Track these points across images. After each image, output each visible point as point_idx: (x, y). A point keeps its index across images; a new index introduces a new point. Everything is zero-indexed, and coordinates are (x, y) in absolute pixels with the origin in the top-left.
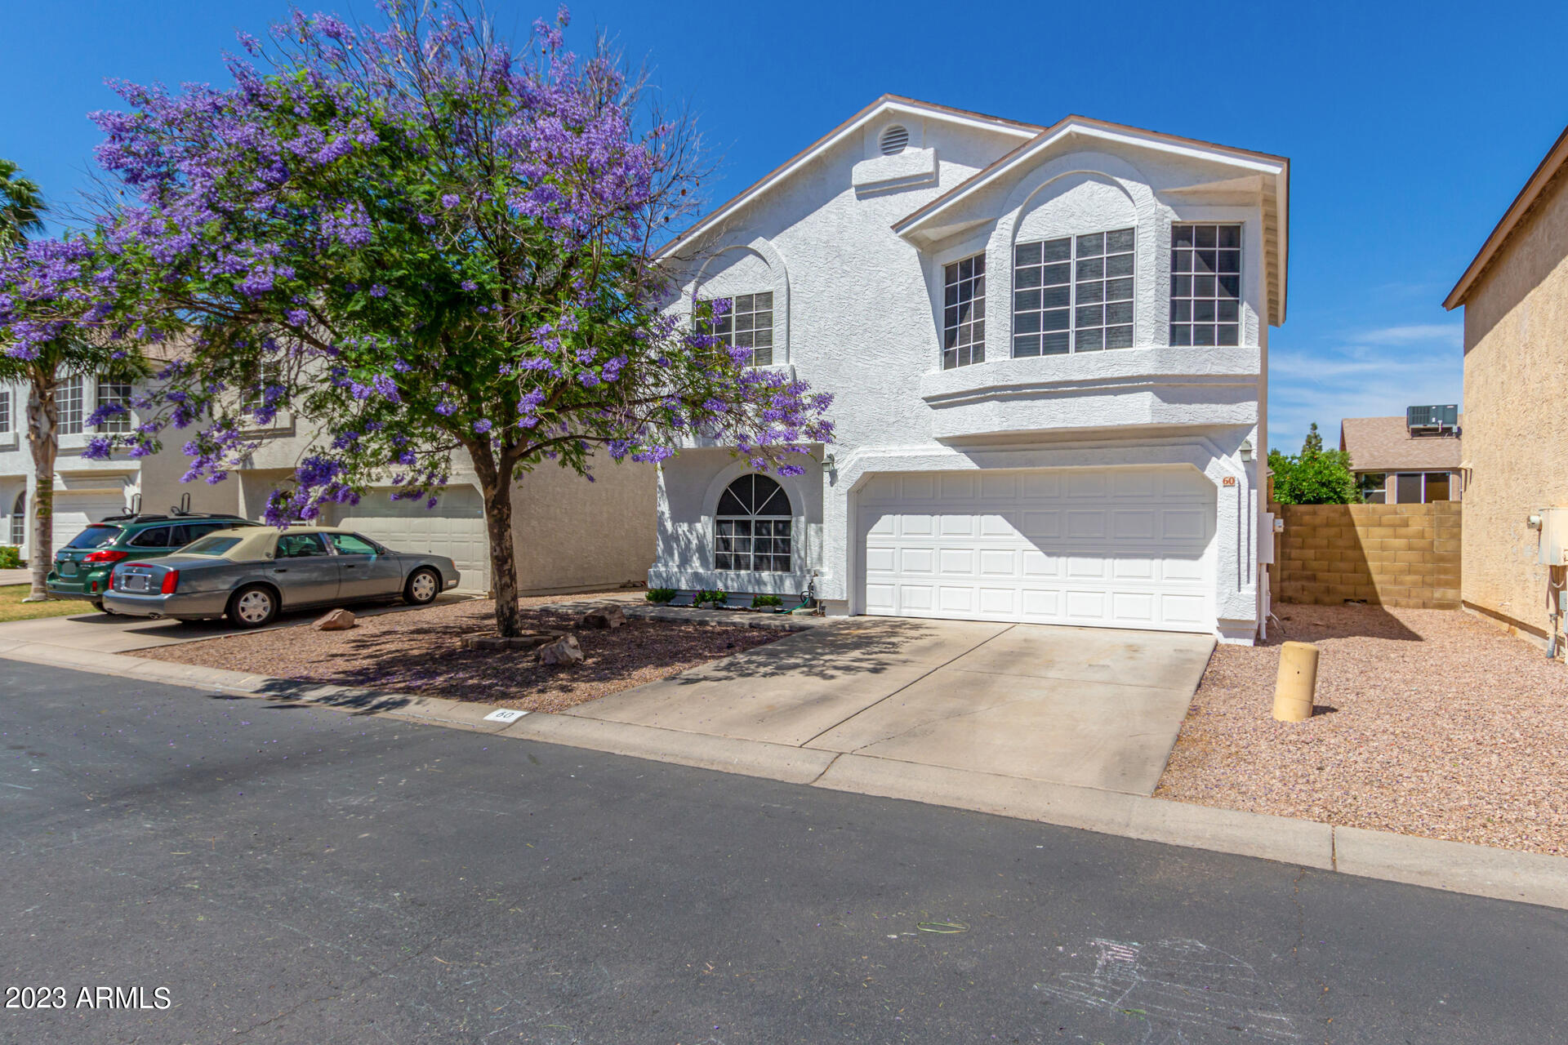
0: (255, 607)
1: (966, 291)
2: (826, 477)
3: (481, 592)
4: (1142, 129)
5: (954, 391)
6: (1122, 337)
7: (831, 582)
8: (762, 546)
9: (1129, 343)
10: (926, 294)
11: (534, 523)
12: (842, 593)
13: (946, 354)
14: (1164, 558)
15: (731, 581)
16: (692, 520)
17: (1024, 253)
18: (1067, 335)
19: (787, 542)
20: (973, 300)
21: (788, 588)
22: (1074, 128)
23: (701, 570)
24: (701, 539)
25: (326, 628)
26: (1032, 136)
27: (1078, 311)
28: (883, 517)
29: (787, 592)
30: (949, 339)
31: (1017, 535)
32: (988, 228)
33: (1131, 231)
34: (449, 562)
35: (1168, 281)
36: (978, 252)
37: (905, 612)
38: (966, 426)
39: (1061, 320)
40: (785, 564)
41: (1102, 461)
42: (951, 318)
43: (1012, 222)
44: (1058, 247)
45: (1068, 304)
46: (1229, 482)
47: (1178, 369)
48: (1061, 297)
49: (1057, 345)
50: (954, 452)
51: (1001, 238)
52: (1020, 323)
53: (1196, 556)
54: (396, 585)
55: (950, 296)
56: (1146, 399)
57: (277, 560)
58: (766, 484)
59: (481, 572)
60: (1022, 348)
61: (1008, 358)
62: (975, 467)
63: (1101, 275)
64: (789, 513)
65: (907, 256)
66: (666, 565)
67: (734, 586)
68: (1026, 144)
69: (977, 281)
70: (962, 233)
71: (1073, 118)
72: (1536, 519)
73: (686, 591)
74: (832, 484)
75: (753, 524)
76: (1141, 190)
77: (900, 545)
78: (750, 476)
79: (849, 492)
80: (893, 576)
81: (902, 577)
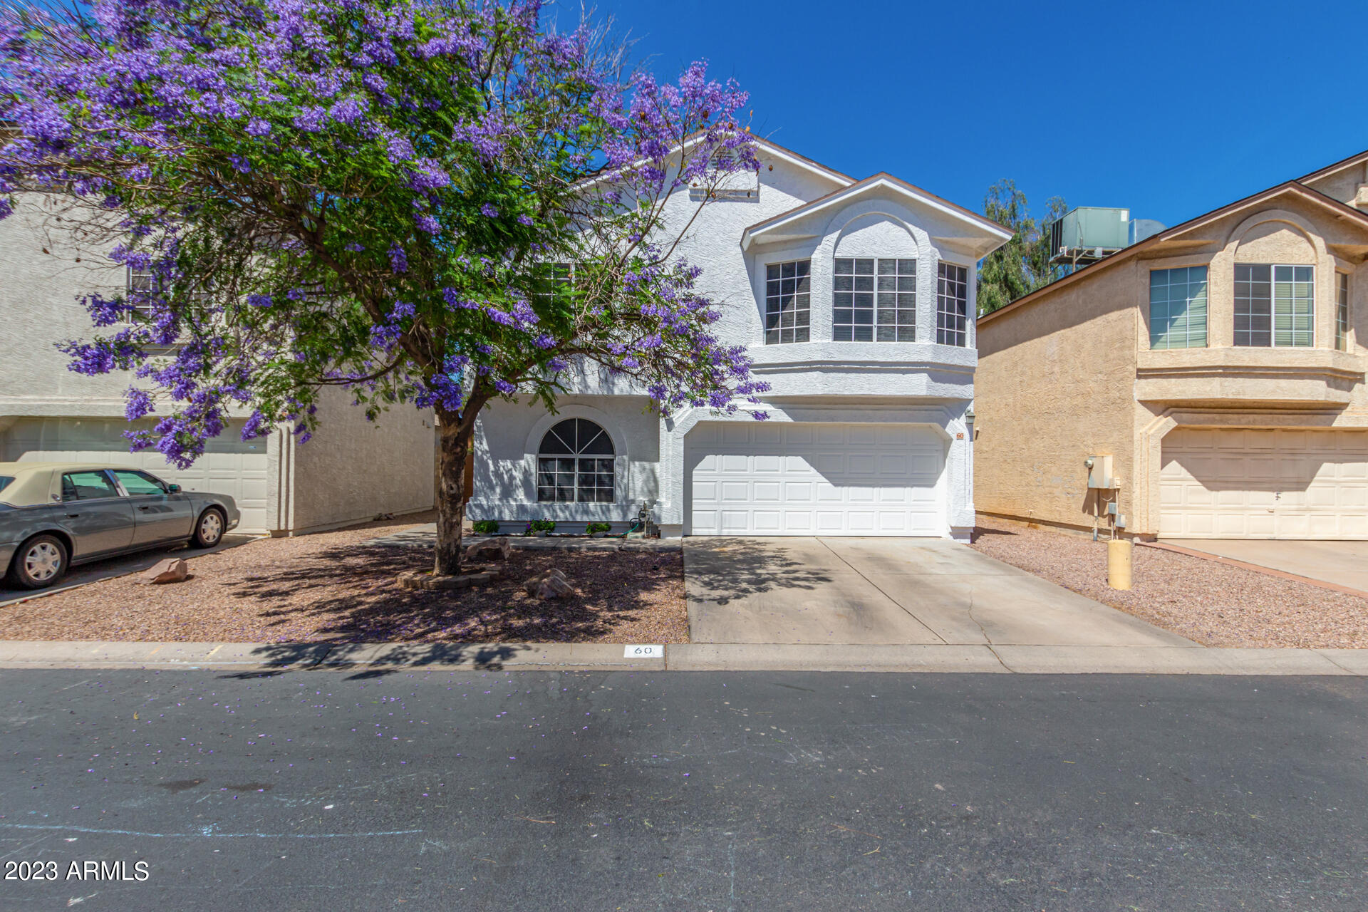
0: (44, 561)
1: (789, 287)
2: (662, 423)
3: (264, 531)
4: (930, 193)
5: (780, 361)
6: (907, 334)
7: (668, 509)
8: (585, 481)
9: (912, 338)
10: (748, 284)
11: (316, 459)
12: (679, 518)
13: (768, 333)
14: (912, 486)
15: (559, 512)
16: (516, 457)
17: (841, 264)
18: (871, 329)
19: (612, 478)
20: (795, 294)
21: (615, 516)
22: (882, 181)
23: (526, 502)
24: (526, 473)
25: (162, 581)
26: (848, 184)
27: (879, 312)
28: (707, 457)
29: (614, 520)
30: (771, 321)
31: (813, 471)
32: (814, 242)
33: (914, 261)
34: (230, 500)
35: (936, 299)
36: (802, 258)
37: (725, 532)
38: (789, 388)
39: (866, 317)
40: (610, 496)
41: (881, 419)
42: (772, 305)
43: (834, 241)
44: (865, 264)
45: (872, 306)
46: (960, 437)
47: (942, 360)
48: (866, 300)
49: (865, 335)
50: (773, 408)
51: (825, 251)
52: (839, 316)
53: (931, 484)
54: (187, 530)
55: (772, 288)
56: (923, 378)
57: (67, 503)
58: (589, 428)
59: (265, 510)
60: (840, 334)
61: (830, 341)
62: (790, 420)
63: (894, 289)
64: (611, 451)
65: (733, 253)
66: (487, 498)
67: (562, 516)
68: (842, 189)
69: (800, 281)
70: (785, 242)
71: (885, 176)
72: (1090, 462)
73: (510, 521)
74: (669, 430)
75: (577, 462)
76: (922, 235)
77: (720, 479)
78: (574, 420)
79: (686, 437)
80: (715, 504)
81: (723, 504)
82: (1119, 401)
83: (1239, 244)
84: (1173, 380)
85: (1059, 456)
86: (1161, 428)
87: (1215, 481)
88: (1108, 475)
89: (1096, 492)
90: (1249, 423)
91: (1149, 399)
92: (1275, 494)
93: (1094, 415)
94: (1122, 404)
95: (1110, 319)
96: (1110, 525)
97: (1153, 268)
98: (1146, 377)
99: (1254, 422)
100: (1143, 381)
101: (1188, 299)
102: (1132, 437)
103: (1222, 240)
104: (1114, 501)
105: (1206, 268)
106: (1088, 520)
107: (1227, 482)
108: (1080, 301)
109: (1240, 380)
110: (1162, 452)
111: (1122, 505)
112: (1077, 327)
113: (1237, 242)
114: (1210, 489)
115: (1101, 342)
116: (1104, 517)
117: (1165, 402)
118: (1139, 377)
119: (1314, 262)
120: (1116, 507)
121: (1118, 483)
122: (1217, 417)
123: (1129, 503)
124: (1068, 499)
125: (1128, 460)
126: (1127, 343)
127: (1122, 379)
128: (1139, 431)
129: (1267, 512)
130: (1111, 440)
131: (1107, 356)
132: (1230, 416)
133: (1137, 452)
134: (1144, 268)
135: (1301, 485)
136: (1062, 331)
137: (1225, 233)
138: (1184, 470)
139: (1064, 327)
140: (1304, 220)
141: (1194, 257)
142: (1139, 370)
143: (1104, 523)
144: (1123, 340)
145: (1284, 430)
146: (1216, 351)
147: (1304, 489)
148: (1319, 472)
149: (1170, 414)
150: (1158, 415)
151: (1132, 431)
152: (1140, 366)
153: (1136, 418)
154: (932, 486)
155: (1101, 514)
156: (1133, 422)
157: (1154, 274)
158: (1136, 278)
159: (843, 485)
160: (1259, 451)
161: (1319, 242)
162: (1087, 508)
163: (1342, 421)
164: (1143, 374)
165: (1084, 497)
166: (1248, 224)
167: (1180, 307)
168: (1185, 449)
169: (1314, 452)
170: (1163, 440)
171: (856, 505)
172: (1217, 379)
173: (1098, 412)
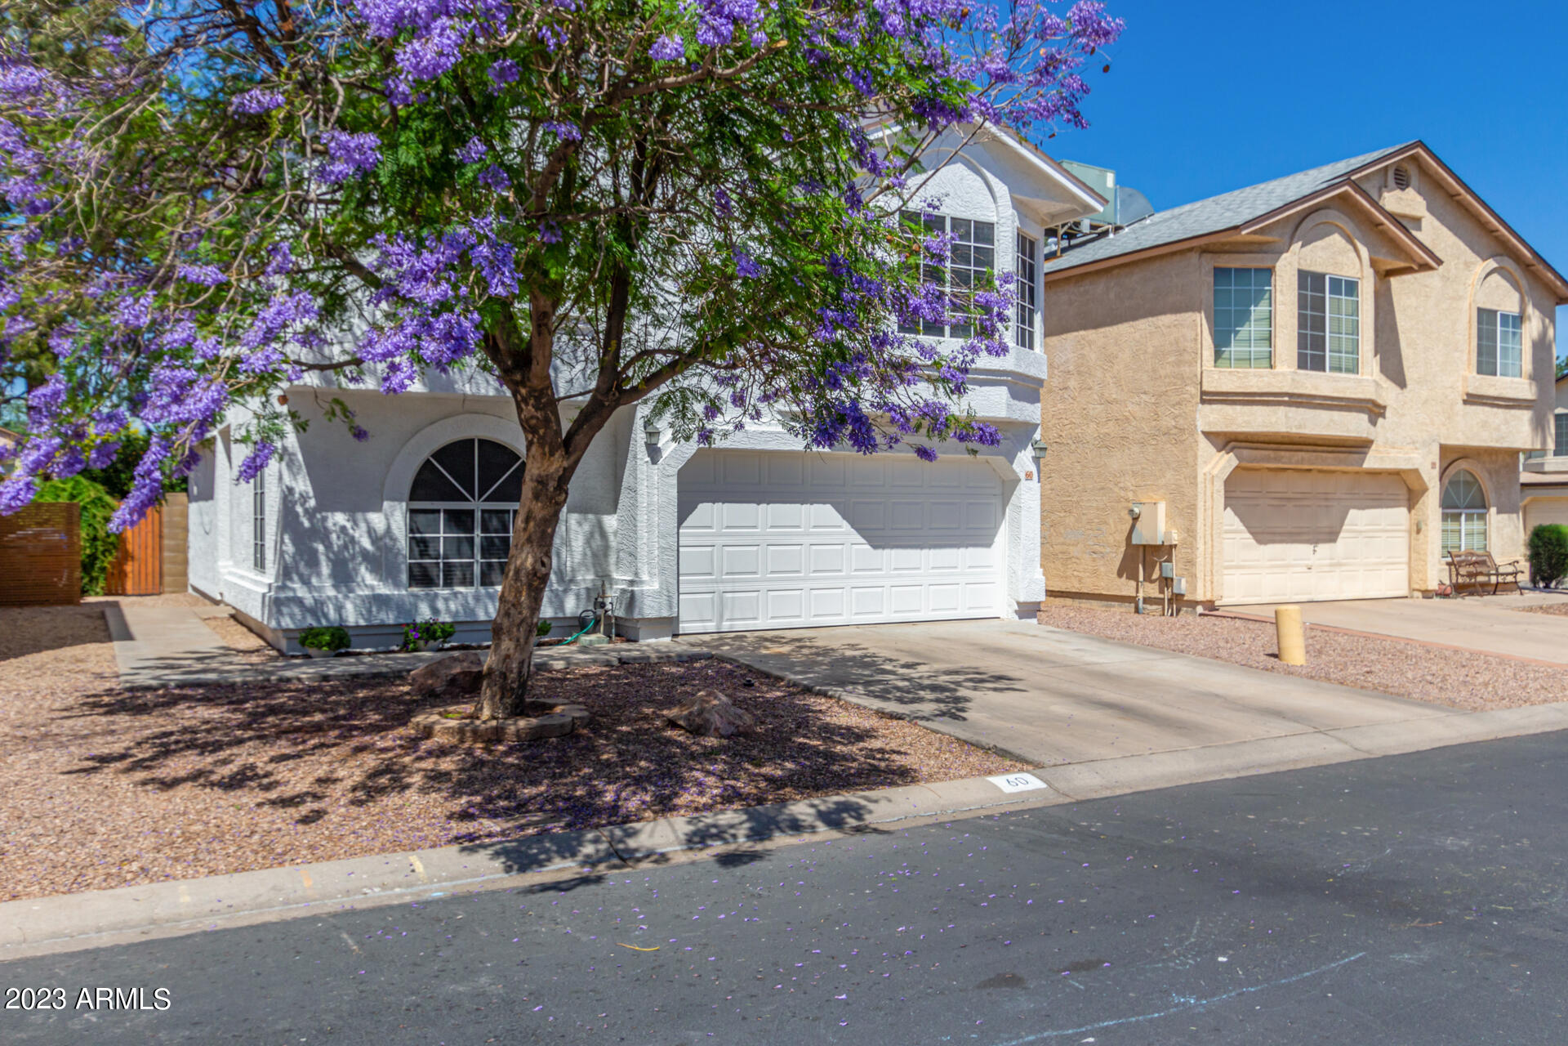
2: (641, 449)
7: (652, 593)
8: (493, 549)
12: (663, 607)
14: (967, 547)
15: (442, 604)
16: (359, 507)
23: (382, 590)
28: (700, 506)
33: (992, 225)
46: (1029, 476)
47: (1018, 368)
53: (985, 544)
56: (1003, 393)
58: (500, 456)
63: (969, 264)
67: (448, 612)
72: (1137, 510)
73: (358, 627)
74: (654, 461)
75: (478, 515)
76: (1001, 189)
77: (720, 541)
78: (472, 441)
79: (680, 472)
80: (712, 581)
81: (723, 582)
82: (1174, 431)
83: (1303, 246)
84: (1238, 408)
85: (1078, 502)
86: (1224, 468)
87: (1263, 533)
88: (1160, 526)
89: (1141, 550)
90: (1297, 462)
91: (1213, 430)
92: (1311, 547)
93: (1136, 448)
94: (1180, 435)
95: (1160, 323)
96: (1162, 592)
97: (1217, 265)
98: (1210, 402)
99: (1302, 461)
100: (1207, 407)
101: (1252, 308)
102: (1195, 478)
103: (1286, 238)
104: (1169, 560)
105: (1270, 271)
106: (1127, 588)
107: (1274, 533)
108: (1112, 295)
109: (1301, 410)
110: (1226, 497)
111: (1180, 565)
112: (1107, 329)
113: (1300, 243)
114: (1260, 542)
115: (1146, 352)
116: (1152, 582)
117: (1225, 434)
118: (1203, 402)
119: (1359, 275)
120: (1174, 569)
121: (1175, 538)
122: (1272, 454)
123: (1191, 562)
124: (1094, 560)
125: (1188, 507)
126: (1187, 357)
127: (1179, 403)
128: (1203, 470)
129: (1305, 569)
130: (1162, 481)
131: (1154, 371)
132: (1283, 453)
133: (1201, 497)
134: (1209, 263)
135: (1332, 536)
136: (1082, 333)
137: (1289, 230)
138: (1237, 519)
139: (1085, 328)
140: (1352, 225)
141: (1260, 256)
142: (1203, 393)
143: (1152, 590)
144: (1181, 352)
145: (1320, 471)
146: (1283, 374)
147: (1334, 540)
148: (1347, 521)
149: (1232, 450)
150: (1219, 451)
151: (1195, 471)
152: (1206, 388)
153: (1199, 453)
154: (989, 545)
155: (1148, 579)
156: (1195, 457)
157: (1220, 273)
158: (1199, 274)
159: (883, 547)
160: (1299, 496)
161: (1364, 252)
162: (1127, 569)
163: (1371, 462)
164: (1209, 398)
165: (1121, 556)
166: (1308, 224)
167: (1243, 317)
168: (1238, 494)
169: (1344, 496)
170: (1227, 482)
171: (900, 576)
172: (1282, 408)
173: (1142, 444)
